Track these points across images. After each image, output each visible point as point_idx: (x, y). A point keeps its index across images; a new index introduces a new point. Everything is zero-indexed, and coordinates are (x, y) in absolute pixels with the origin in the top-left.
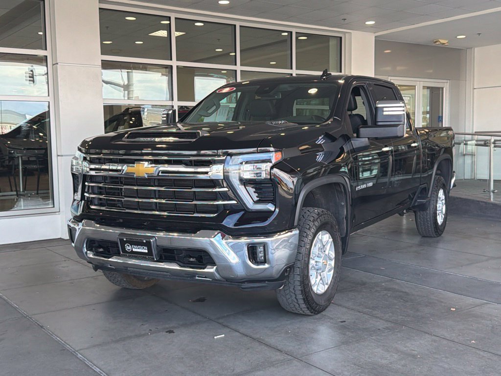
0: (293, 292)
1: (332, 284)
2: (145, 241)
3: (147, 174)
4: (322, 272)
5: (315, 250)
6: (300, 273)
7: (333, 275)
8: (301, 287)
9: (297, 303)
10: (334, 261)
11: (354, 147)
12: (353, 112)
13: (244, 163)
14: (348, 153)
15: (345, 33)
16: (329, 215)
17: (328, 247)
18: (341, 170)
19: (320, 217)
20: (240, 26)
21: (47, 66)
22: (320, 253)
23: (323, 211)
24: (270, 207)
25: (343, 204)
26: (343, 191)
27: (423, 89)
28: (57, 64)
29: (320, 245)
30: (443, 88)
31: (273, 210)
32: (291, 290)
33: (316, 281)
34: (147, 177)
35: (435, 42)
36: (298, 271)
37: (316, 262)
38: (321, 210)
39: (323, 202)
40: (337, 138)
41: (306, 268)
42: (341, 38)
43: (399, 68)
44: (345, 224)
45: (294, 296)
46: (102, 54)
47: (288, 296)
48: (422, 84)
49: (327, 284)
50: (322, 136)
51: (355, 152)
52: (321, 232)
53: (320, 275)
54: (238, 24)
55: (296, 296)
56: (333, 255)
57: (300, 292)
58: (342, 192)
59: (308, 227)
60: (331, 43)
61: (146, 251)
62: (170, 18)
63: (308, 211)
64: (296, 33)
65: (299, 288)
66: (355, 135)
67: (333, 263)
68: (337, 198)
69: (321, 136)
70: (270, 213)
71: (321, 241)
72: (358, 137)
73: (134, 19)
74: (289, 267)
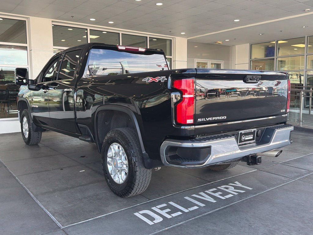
15: (173, 38)
20: (122, 34)
21: (27, 51)
27: (211, 64)
28: (32, 50)
30: (221, 64)
35: (216, 43)
42: (171, 40)
43: (204, 55)
46: (54, 46)
48: (211, 62)
54: (121, 33)
60: (167, 43)
62: (87, 29)
64: (149, 37)
73: (72, 29)
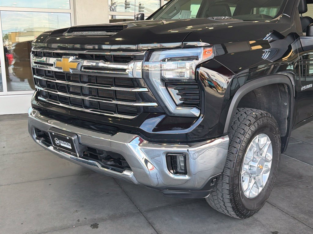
0: (222, 199)
1: (267, 185)
2: (68, 138)
3: (71, 69)
4: (257, 176)
5: (249, 154)
6: (229, 181)
7: (269, 176)
8: (230, 197)
9: (226, 209)
10: (271, 162)
11: (303, 46)
12: (302, 14)
13: (167, 60)
14: (296, 52)
16: (269, 117)
17: (265, 149)
18: (287, 68)
19: (258, 121)
22: (255, 156)
23: (261, 114)
24: (195, 112)
25: (286, 104)
26: (287, 91)
29: (256, 149)
31: (198, 116)
32: (220, 196)
33: (249, 185)
34: (71, 72)
36: (227, 180)
37: (251, 166)
38: (260, 111)
39: (265, 101)
40: (285, 36)
41: (236, 176)
44: (287, 124)
45: (222, 204)
47: (216, 202)
49: (261, 186)
50: (270, 34)
51: (303, 51)
52: (258, 136)
53: (255, 179)
55: (224, 203)
56: (270, 156)
57: (229, 201)
58: (285, 92)
59: (242, 132)
61: (70, 148)
63: (245, 113)
65: (228, 197)
66: (305, 34)
67: (269, 165)
68: (280, 99)
69: (268, 34)
70: (195, 118)
71: (258, 145)
72: (308, 35)
74: (216, 178)
